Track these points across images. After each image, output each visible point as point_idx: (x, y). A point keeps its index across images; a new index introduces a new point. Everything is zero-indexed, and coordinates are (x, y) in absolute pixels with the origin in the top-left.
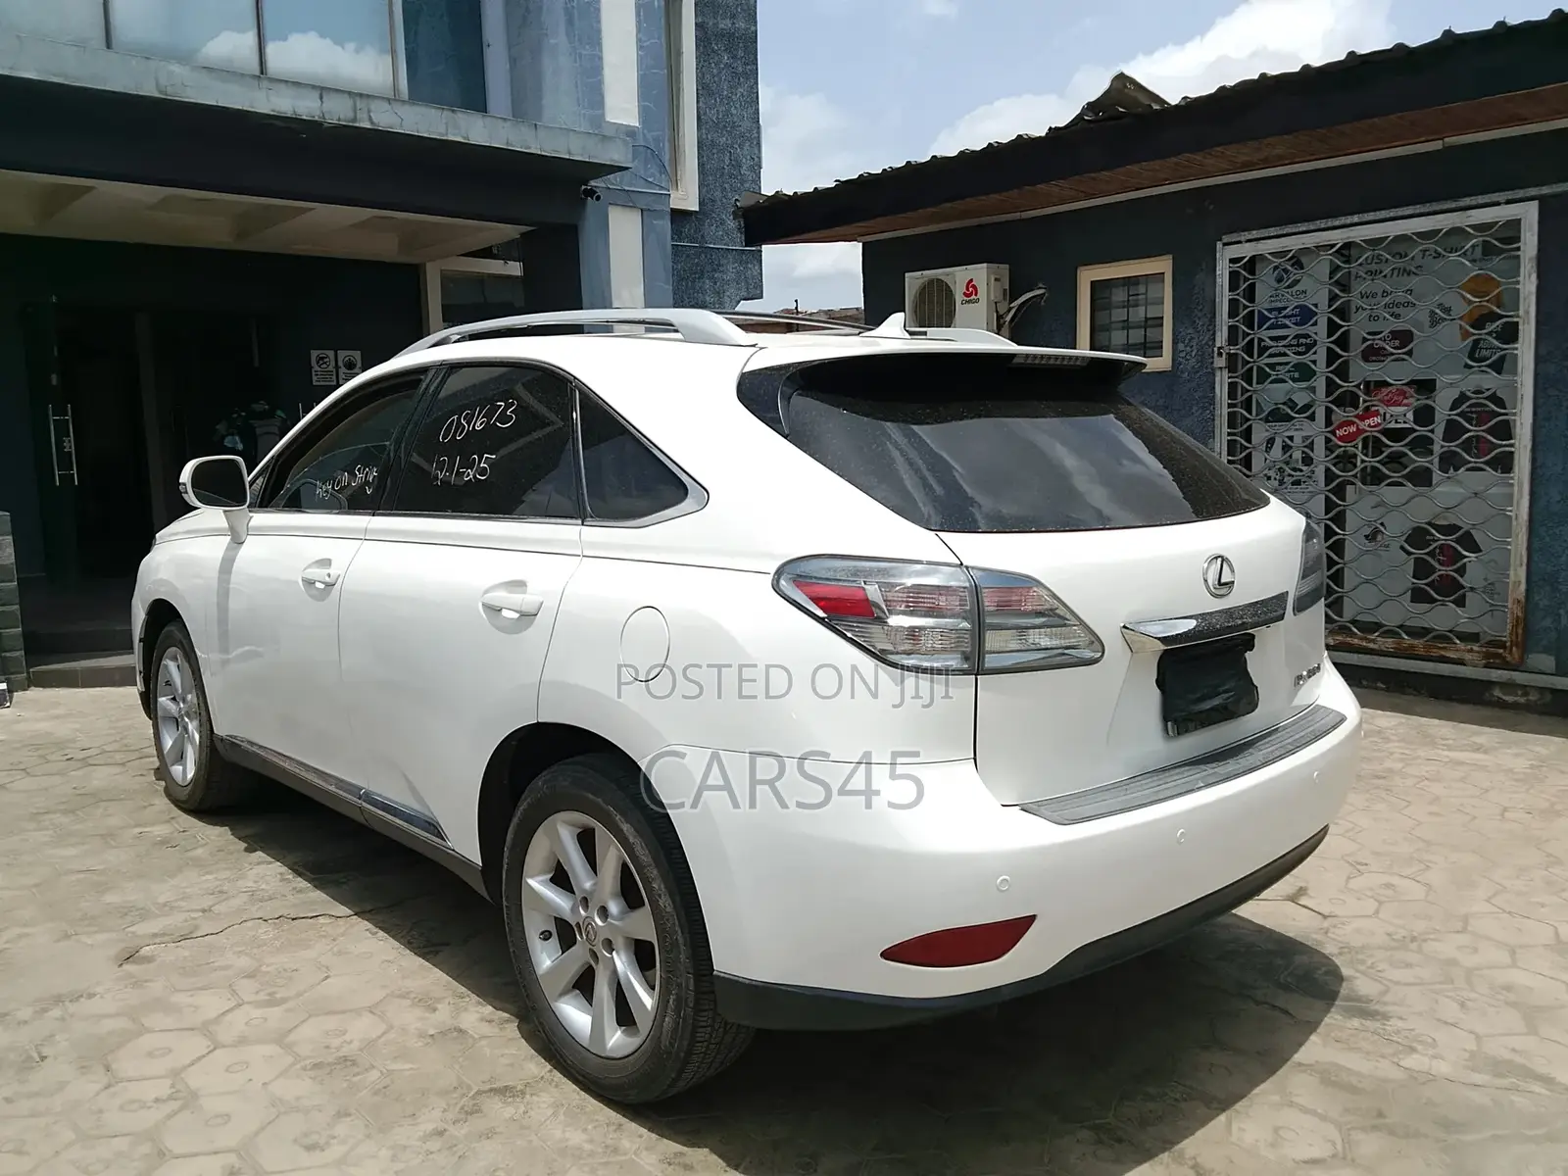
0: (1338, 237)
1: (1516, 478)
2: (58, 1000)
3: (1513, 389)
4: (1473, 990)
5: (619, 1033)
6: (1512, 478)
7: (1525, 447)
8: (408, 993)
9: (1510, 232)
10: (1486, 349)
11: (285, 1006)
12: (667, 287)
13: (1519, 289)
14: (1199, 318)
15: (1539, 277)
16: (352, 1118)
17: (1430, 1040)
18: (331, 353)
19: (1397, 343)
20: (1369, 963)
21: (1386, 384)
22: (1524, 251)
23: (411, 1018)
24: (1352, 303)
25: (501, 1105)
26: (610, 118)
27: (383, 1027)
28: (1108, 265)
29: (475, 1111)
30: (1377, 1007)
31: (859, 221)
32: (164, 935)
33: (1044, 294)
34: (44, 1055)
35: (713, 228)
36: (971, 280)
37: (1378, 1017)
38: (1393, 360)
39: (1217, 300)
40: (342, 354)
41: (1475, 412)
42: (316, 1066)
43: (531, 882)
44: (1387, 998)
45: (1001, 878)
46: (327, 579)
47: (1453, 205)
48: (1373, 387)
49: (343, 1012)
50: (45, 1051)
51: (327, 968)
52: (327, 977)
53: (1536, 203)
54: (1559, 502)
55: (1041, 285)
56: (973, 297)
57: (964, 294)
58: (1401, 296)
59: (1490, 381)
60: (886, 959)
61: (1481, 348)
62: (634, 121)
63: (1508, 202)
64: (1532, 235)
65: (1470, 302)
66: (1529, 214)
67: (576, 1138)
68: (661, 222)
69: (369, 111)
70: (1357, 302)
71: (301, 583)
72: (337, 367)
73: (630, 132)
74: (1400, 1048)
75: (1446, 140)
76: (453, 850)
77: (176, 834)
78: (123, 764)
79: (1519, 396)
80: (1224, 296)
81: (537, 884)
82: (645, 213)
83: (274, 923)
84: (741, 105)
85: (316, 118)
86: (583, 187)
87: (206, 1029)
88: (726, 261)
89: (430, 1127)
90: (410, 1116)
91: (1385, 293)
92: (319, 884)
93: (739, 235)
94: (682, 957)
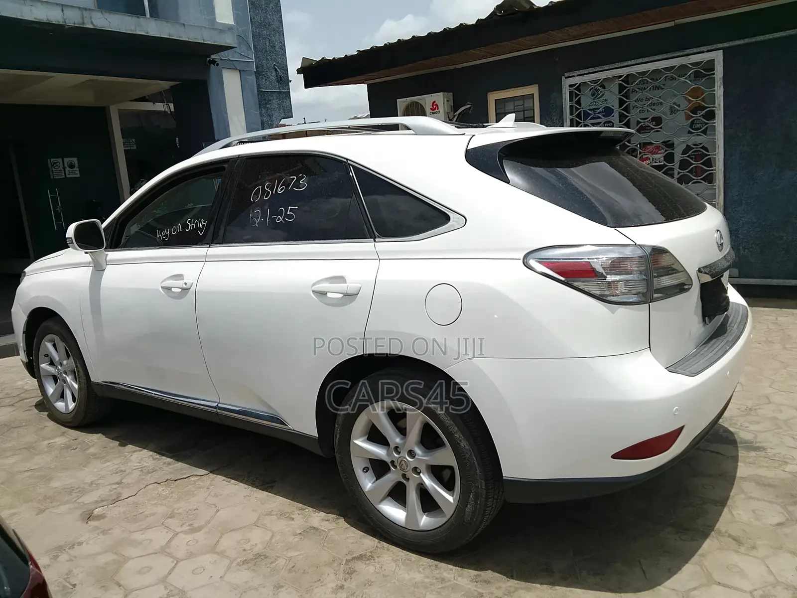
0: (624, 72)
1: (717, 185)
2: (61, 549)
3: (714, 143)
4: (792, 430)
5: (425, 517)
6: (715, 186)
7: (721, 170)
8: (271, 512)
9: (710, 66)
10: (698, 124)
11: (203, 531)
12: (256, 113)
13: (715, 94)
14: (554, 116)
15: (724, 87)
16: (285, 588)
17: (791, 457)
18: (60, 160)
19: (654, 123)
20: (739, 424)
21: (651, 144)
22: (716, 75)
23: (281, 525)
24: (631, 104)
25: (365, 566)
26: (218, 20)
27: (269, 534)
28: (504, 91)
29: (351, 572)
30: (758, 445)
31: (369, 73)
32: (102, 501)
33: (471, 107)
34: (73, 583)
35: (264, 80)
36: (435, 102)
37: (762, 449)
38: (654, 132)
39: (564, 106)
40: (66, 160)
41: (694, 155)
42: (245, 562)
43: (356, 442)
44: (758, 440)
45: (675, 408)
46: (184, 286)
47: (681, 53)
48: (644, 145)
49: (240, 528)
50: (73, 581)
51: (215, 505)
52: (218, 511)
53: (722, 51)
54: (737, 196)
55: (469, 103)
56: (436, 110)
57: (431, 109)
58: (655, 100)
59: (701, 139)
60: (614, 458)
61: (695, 124)
62: (231, 22)
63: (708, 51)
64: (721, 67)
65: (689, 101)
66: (718, 57)
67: (418, 577)
68: (250, 77)
69: (91, 18)
70: (633, 104)
71: (161, 289)
72: (64, 168)
73: (230, 28)
74: (781, 463)
75: (676, 21)
76: (294, 430)
77: (72, 441)
78: (12, 405)
79: (717, 146)
80: (567, 104)
81: (360, 443)
82: (241, 72)
83: (165, 484)
84: (272, 13)
85: (61, 23)
86: (208, 59)
87: (164, 551)
88: (272, 98)
89: (333, 585)
90: (318, 581)
91: (648, 99)
92: (179, 458)
93: (277, 84)
94: (478, 471)
